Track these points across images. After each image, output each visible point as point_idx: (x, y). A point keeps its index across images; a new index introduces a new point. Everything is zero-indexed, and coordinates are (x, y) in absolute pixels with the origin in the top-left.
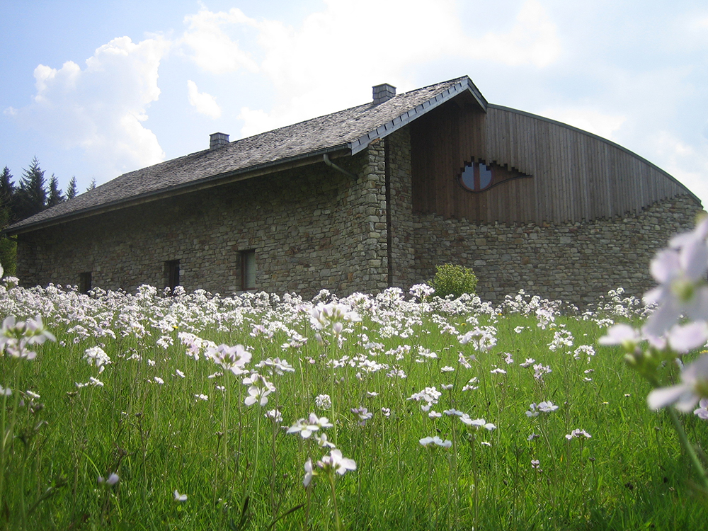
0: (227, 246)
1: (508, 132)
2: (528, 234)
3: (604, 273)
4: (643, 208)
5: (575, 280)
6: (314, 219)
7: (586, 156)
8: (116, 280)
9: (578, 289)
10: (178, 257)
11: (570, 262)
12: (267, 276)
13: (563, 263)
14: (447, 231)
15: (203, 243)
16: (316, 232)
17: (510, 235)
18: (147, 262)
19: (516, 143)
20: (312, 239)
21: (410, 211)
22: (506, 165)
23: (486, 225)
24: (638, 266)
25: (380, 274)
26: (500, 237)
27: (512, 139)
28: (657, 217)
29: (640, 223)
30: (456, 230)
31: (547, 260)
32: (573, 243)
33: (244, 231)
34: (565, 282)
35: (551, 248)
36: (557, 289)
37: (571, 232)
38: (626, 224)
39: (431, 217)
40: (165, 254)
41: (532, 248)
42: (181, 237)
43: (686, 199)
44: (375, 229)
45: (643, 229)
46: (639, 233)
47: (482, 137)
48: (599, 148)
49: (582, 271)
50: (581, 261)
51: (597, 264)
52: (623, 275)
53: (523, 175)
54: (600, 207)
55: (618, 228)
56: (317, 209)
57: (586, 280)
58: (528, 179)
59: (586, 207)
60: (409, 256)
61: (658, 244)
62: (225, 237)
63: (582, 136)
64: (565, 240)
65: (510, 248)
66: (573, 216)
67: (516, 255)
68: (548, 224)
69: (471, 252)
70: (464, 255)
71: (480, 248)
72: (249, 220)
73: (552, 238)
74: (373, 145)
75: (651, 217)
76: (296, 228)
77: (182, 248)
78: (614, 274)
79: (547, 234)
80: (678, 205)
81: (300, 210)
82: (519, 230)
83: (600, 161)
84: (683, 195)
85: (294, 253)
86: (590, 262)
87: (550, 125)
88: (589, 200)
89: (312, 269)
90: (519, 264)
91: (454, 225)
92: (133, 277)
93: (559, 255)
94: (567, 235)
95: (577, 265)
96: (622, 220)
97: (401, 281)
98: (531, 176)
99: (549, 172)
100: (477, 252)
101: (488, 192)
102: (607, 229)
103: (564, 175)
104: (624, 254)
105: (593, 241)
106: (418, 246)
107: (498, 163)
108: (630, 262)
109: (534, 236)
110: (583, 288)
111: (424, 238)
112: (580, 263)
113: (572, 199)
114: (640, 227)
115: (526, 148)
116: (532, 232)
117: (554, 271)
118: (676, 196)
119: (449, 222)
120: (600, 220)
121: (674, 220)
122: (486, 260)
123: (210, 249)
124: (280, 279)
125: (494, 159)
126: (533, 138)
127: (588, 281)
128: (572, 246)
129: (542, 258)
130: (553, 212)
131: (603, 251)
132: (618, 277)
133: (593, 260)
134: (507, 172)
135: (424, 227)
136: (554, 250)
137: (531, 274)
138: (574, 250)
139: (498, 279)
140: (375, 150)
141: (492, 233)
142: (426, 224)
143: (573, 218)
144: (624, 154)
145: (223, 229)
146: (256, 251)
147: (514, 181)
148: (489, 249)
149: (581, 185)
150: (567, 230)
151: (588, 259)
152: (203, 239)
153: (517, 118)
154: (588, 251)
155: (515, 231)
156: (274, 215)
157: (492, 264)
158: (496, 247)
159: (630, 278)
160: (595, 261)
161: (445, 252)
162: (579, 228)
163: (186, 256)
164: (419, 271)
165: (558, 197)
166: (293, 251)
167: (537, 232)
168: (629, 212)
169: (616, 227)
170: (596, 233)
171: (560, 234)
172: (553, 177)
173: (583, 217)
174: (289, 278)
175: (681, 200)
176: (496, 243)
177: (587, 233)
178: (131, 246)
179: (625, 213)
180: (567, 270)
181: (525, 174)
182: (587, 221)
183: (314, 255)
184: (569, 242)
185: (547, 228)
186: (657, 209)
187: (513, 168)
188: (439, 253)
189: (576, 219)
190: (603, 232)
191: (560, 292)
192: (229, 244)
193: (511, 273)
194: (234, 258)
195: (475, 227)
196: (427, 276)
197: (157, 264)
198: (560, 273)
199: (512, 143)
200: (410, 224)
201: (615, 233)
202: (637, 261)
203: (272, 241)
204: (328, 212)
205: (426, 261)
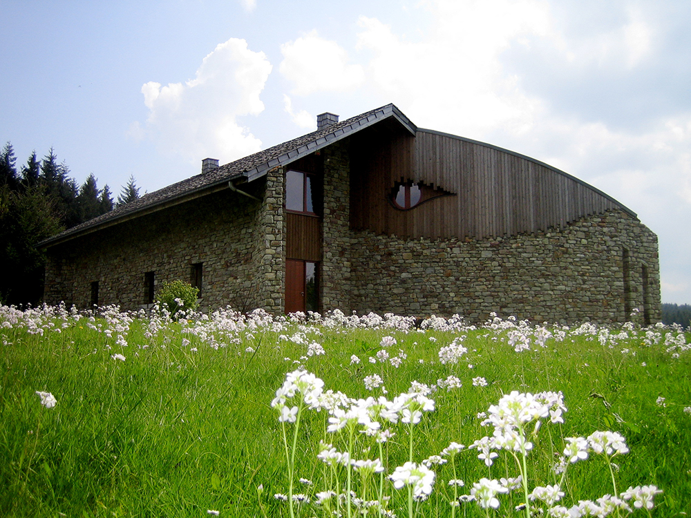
0: (185, 260)
1: (435, 153)
2: (451, 249)
3: (525, 285)
4: (568, 223)
5: (495, 292)
6: (242, 236)
7: (510, 174)
8: (114, 289)
9: (497, 300)
10: (154, 269)
11: (491, 274)
12: (209, 287)
13: (483, 275)
14: (378, 246)
15: (169, 257)
16: (241, 248)
17: (434, 250)
18: (134, 273)
19: (442, 163)
20: (239, 254)
21: (347, 228)
22: (432, 184)
23: (412, 240)
24: (561, 279)
25: (275, 285)
26: (425, 251)
27: (438, 160)
28: (584, 232)
29: (564, 237)
30: (386, 245)
31: (468, 273)
32: (494, 256)
33: (196, 247)
34: (485, 294)
35: (473, 261)
36: (477, 301)
37: (492, 246)
38: (549, 238)
39: (365, 233)
40: (145, 267)
41: (454, 262)
42: (156, 252)
43: (619, 213)
44: (271, 246)
45: (567, 243)
46: (563, 246)
47: (411, 159)
48: (523, 166)
49: (503, 283)
50: (502, 274)
51: (517, 277)
52: (545, 287)
53: (448, 194)
54: (522, 222)
55: (540, 242)
56: (244, 227)
57: (506, 292)
58: (452, 197)
59: (508, 222)
60: (344, 269)
61: (584, 258)
62: (184, 252)
63: (506, 155)
64: (486, 254)
65: (434, 262)
66: (494, 231)
67: (439, 268)
68: (470, 239)
69: (399, 265)
70: (392, 268)
71: (406, 261)
72: (200, 237)
73: (474, 252)
74: (271, 172)
75: (577, 231)
76: (230, 245)
77: (156, 261)
78: (535, 286)
79: (469, 249)
80: (608, 219)
81: (232, 229)
82: (443, 245)
83: (523, 180)
84: (614, 209)
85: (228, 267)
86: (510, 275)
87: (475, 146)
88: (511, 216)
89: (239, 281)
90: (441, 277)
91: (384, 241)
92: (125, 287)
93: (480, 268)
94: (488, 249)
95: (497, 278)
96: (545, 234)
97: (333, 292)
98: (454, 195)
99: (472, 190)
100: (404, 265)
101: (415, 210)
102: (530, 243)
103: (487, 192)
104: (546, 267)
105: (514, 255)
106: (354, 260)
107: (425, 183)
108: (553, 275)
109: (456, 251)
110: (502, 299)
111: (359, 252)
112: (501, 276)
113: (494, 215)
114: (565, 241)
115: (451, 168)
116: (455, 247)
117: (475, 284)
118: (606, 211)
119: (381, 238)
120: (522, 234)
121: (603, 234)
122: (411, 273)
123: (174, 262)
124: (219, 289)
125: (421, 180)
126: (458, 159)
127: (509, 293)
128: (494, 260)
129: (464, 271)
130: (475, 228)
131: (525, 265)
132: (539, 289)
133: (514, 273)
134: (433, 191)
135: (359, 243)
136: (476, 263)
137: (453, 286)
138: (495, 263)
139: (422, 291)
140: (274, 176)
141: (418, 248)
142: (360, 239)
143: (495, 233)
144: (550, 171)
145: (183, 245)
146: (204, 264)
147: (439, 199)
148: (415, 262)
149: (504, 202)
150: (489, 245)
151: (509, 272)
152: (170, 253)
153: (444, 140)
154: (509, 265)
155: (439, 246)
156: (215, 233)
157: (417, 276)
158: (421, 261)
159: (552, 290)
160: (516, 274)
161: (376, 265)
162: (501, 242)
163: (158, 269)
164: (354, 282)
165: (480, 213)
166: (227, 265)
167: (459, 246)
168: (553, 227)
169: (538, 241)
170: (518, 247)
171: (482, 249)
172: (476, 195)
173: (505, 232)
174: (224, 289)
175: (612, 214)
176: (421, 257)
177: (508, 248)
178: (124, 259)
179: (548, 228)
180: (487, 283)
181: (449, 192)
182: (509, 236)
183: (240, 268)
184: (490, 256)
185: (469, 242)
186: (584, 224)
187: (439, 187)
188: (371, 266)
189: (498, 234)
190: (524, 247)
191: (480, 303)
192: (186, 258)
193: (434, 285)
194: (189, 270)
195: (402, 242)
196: (360, 287)
197: (140, 275)
198: (480, 285)
199: (438, 164)
200: (347, 239)
201: (537, 247)
202: (560, 274)
203: (214, 256)
204: (250, 231)
205: (359, 273)
